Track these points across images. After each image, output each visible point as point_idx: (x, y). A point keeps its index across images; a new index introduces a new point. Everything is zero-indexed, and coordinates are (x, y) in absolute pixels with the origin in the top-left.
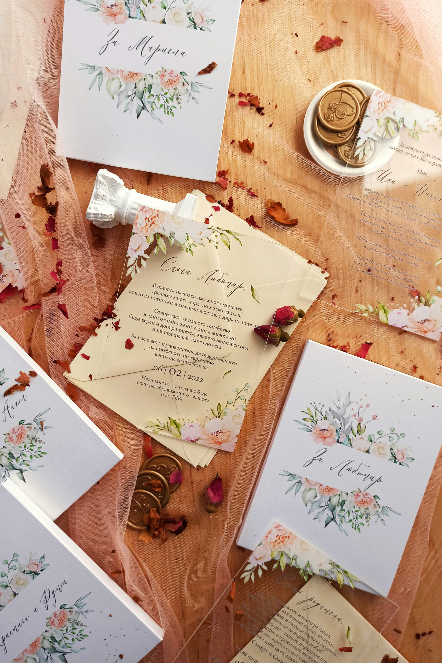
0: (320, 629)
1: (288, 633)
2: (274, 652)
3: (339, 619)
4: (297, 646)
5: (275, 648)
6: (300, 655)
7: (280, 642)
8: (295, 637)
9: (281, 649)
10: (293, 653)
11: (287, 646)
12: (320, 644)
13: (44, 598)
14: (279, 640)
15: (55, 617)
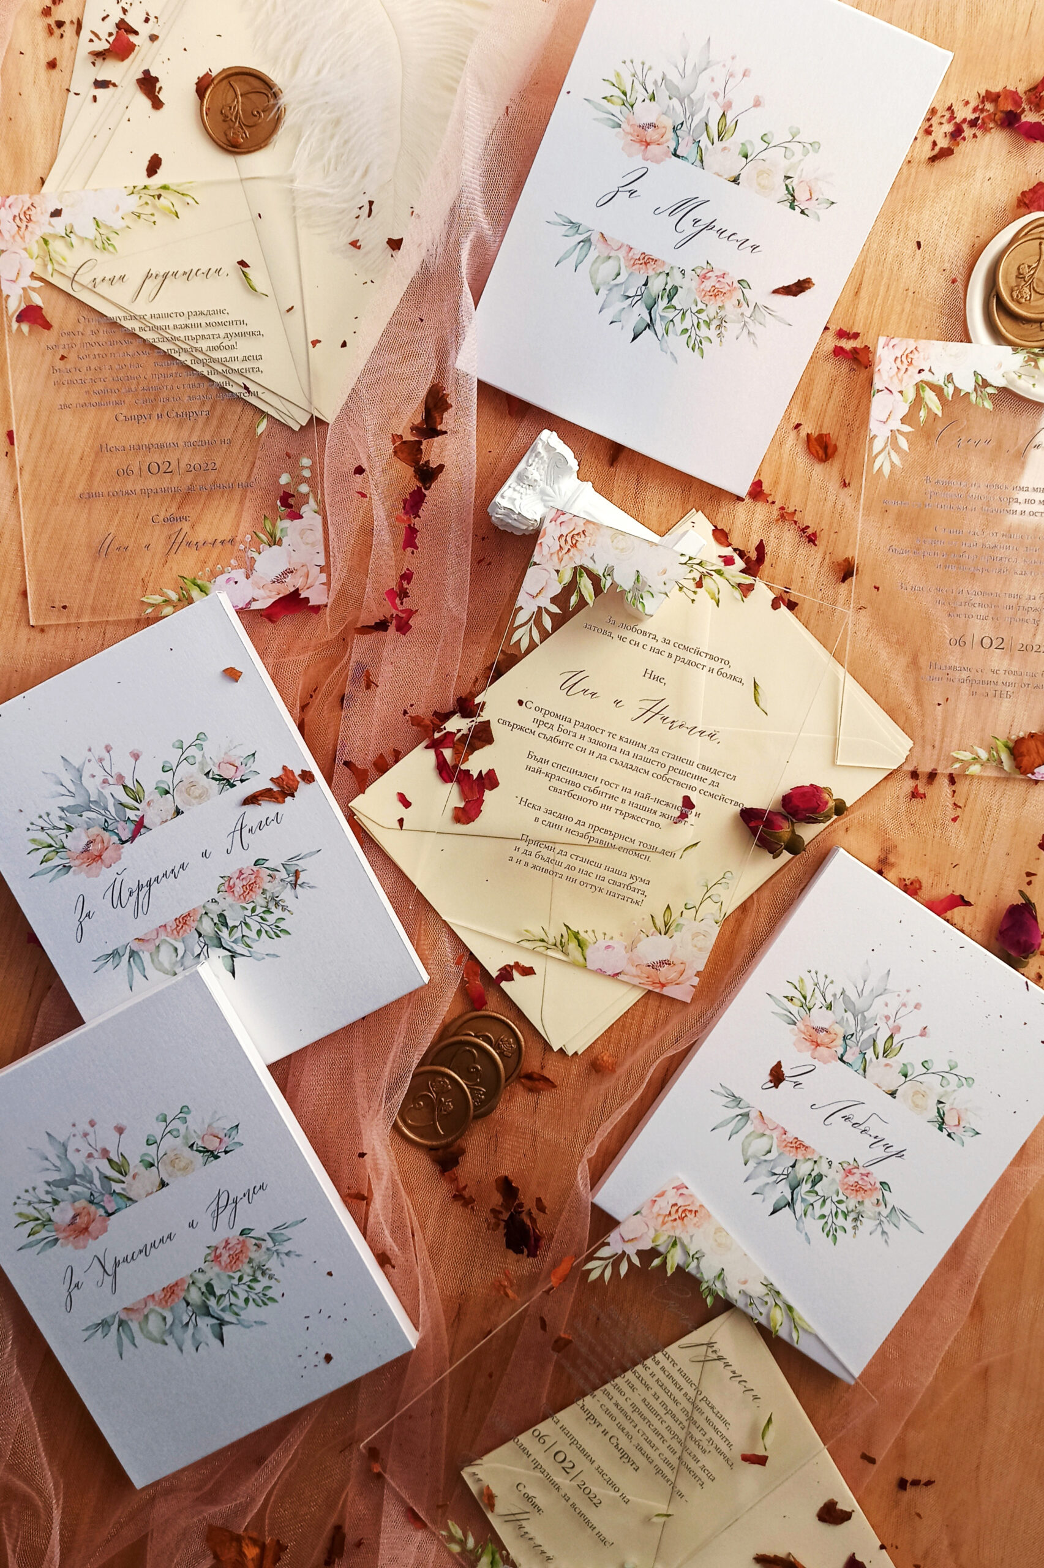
0: (712, 1408)
1: (651, 1400)
2: (614, 1431)
3: (756, 1398)
4: (662, 1429)
5: (617, 1422)
6: (663, 1448)
7: (629, 1413)
8: (662, 1412)
9: (628, 1427)
10: (650, 1442)
11: (643, 1426)
12: (708, 1437)
13: (214, 1206)
14: (629, 1410)
15: (225, 1247)
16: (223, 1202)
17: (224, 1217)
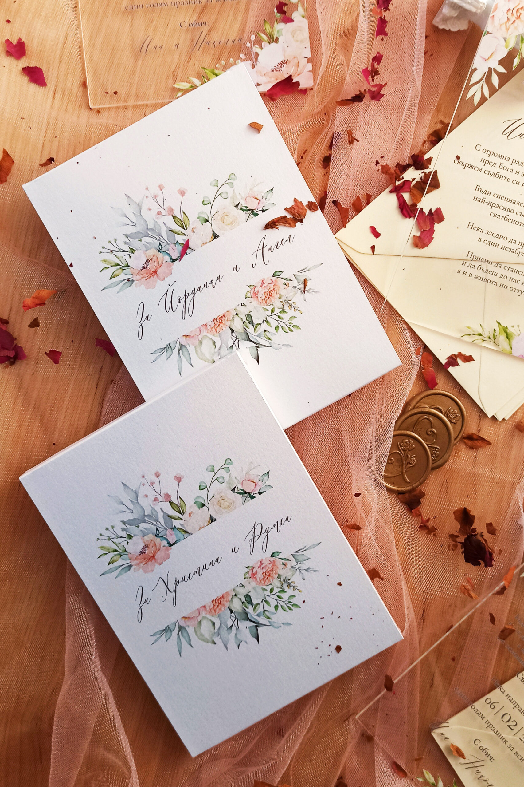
13: (251, 536)
15: (260, 567)
16: (258, 532)
17: (259, 543)
